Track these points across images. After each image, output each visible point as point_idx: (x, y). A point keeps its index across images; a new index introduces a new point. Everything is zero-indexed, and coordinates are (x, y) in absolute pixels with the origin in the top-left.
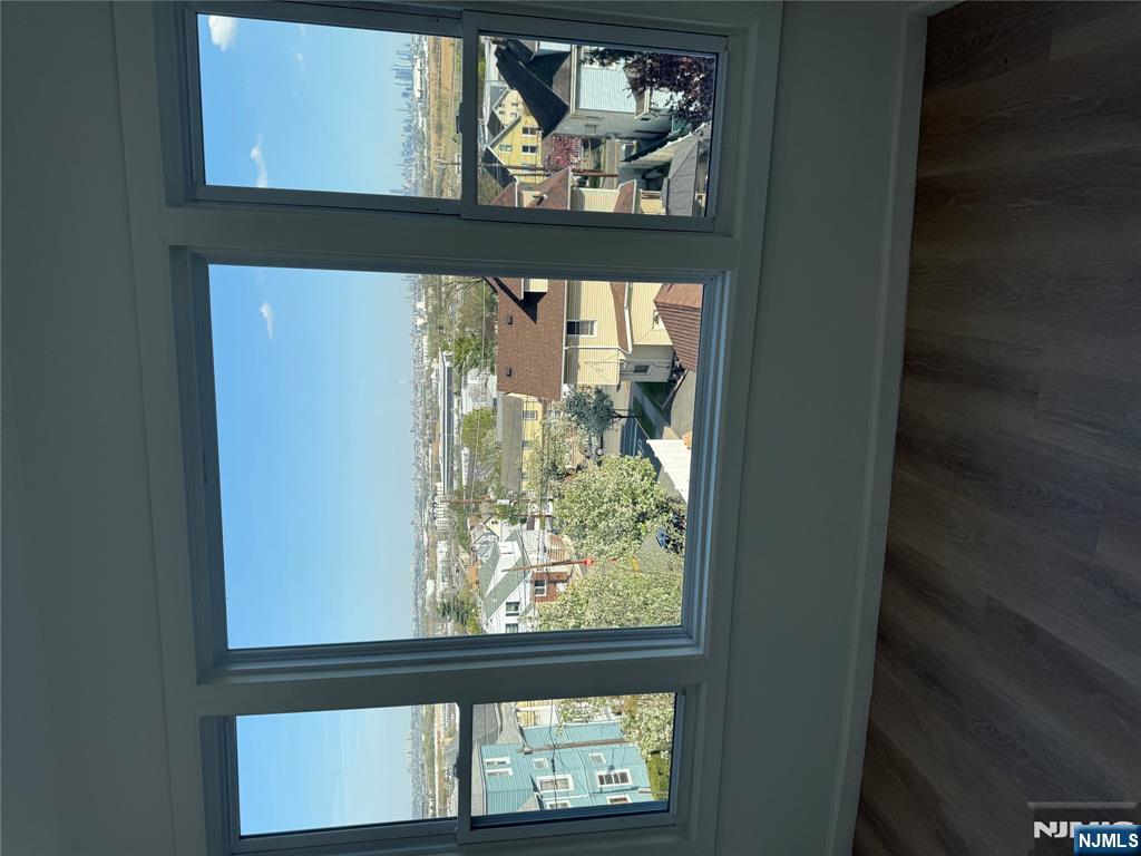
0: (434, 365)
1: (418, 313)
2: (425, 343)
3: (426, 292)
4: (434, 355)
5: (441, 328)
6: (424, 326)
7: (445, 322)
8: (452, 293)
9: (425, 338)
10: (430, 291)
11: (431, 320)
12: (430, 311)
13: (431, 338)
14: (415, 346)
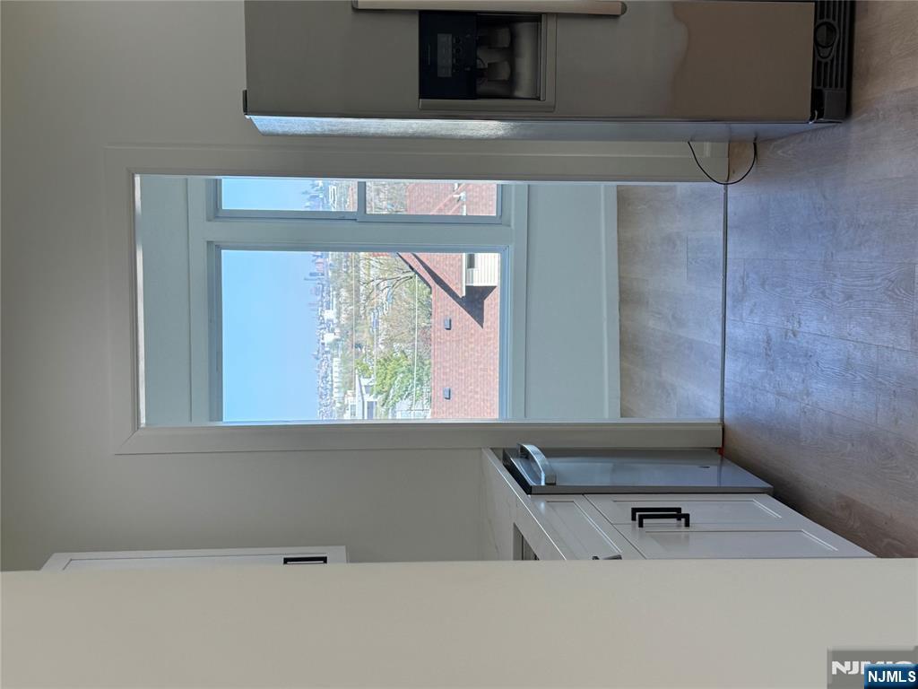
0: (349, 400)
1: (327, 326)
2: (335, 369)
3: (338, 295)
4: (349, 384)
5: (359, 346)
6: (335, 344)
7: (364, 337)
8: (373, 296)
9: (336, 361)
10: (344, 293)
11: (344, 334)
12: (343, 321)
13: (345, 361)
14: (322, 374)
